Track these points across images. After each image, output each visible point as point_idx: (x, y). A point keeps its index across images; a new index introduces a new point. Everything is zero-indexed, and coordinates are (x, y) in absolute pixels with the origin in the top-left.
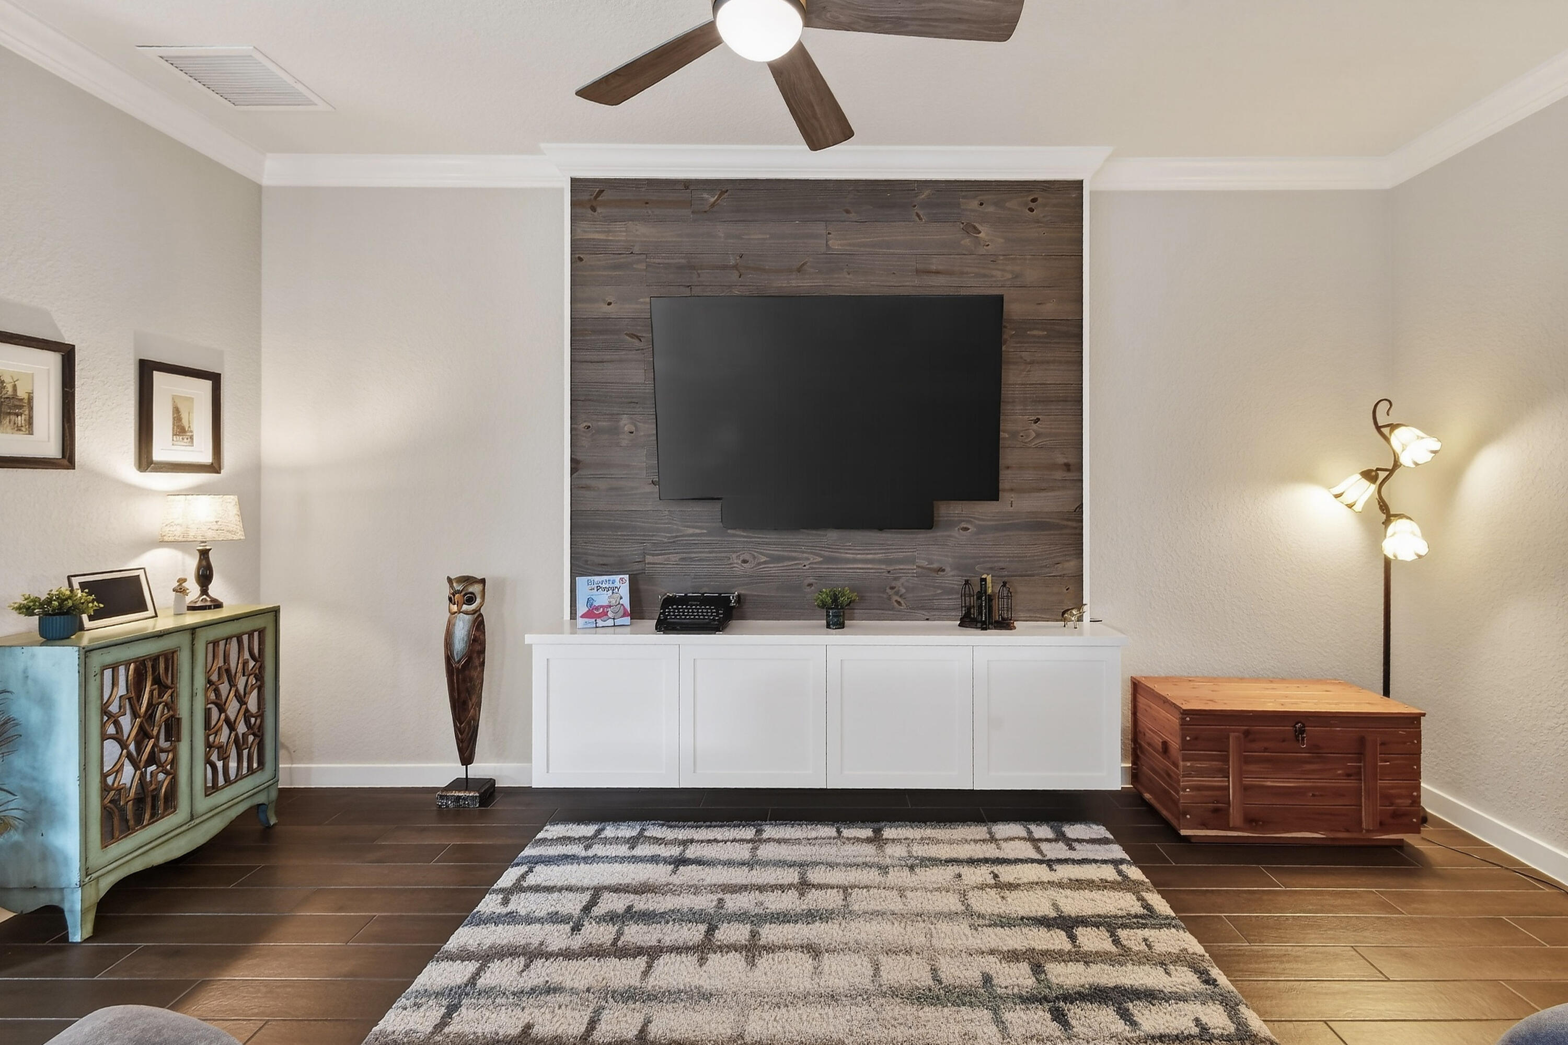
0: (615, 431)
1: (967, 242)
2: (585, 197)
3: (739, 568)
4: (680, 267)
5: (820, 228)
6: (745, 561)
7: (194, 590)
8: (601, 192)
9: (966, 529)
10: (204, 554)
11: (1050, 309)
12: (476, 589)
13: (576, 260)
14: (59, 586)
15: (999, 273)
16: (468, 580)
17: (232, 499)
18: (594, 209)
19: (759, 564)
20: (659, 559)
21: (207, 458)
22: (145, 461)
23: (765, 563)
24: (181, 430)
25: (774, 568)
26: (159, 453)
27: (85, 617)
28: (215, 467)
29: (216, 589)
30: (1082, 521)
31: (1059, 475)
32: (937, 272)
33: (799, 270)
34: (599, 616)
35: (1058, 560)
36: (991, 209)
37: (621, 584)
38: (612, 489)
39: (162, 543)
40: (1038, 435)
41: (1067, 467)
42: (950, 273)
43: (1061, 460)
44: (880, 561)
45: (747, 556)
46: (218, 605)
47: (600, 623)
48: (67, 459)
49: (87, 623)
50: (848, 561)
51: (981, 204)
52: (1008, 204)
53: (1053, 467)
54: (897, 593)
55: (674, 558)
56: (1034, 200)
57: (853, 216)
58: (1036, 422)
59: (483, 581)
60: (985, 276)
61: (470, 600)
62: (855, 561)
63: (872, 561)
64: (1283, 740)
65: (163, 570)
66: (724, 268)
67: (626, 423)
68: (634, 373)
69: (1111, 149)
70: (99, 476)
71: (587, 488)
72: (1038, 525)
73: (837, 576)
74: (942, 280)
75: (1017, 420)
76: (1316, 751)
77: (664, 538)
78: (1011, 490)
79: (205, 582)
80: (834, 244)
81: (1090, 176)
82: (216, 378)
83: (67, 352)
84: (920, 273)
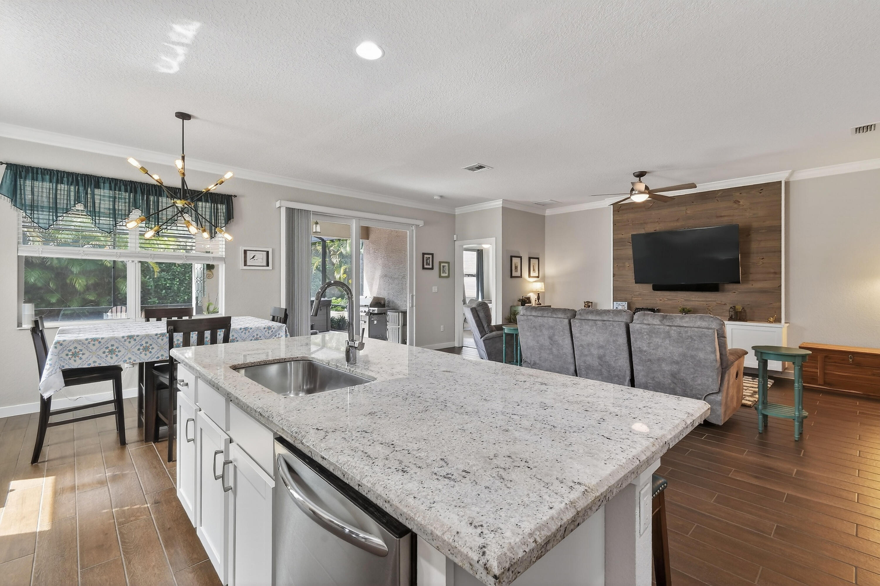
0: (624, 266)
1: (735, 206)
2: (616, 209)
3: (658, 302)
4: (642, 224)
5: (684, 208)
6: (660, 300)
7: (537, 300)
8: (620, 207)
9: (735, 292)
10: (538, 294)
11: (768, 223)
12: (590, 304)
13: (614, 224)
14: (522, 297)
15: (747, 214)
16: (588, 302)
17: (541, 283)
18: (619, 212)
19: (664, 301)
20: (636, 298)
21: (537, 275)
22: (529, 275)
23: (667, 300)
24: (534, 270)
25: (670, 302)
26: (531, 275)
28: (538, 277)
29: (540, 301)
30: (781, 290)
31: (772, 276)
32: (724, 216)
33: (677, 221)
35: (772, 303)
36: (744, 194)
37: (625, 304)
38: (625, 281)
39: (533, 292)
40: (763, 263)
41: (775, 273)
42: (729, 216)
43: (772, 271)
44: (704, 301)
46: (540, 304)
48: (521, 277)
50: (693, 301)
51: (740, 194)
52: (752, 192)
53: (769, 273)
54: (709, 311)
55: (640, 299)
56: (762, 190)
57: (695, 203)
58: (762, 259)
59: (592, 303)
60: (742, 215)
61: (589, 307)
62: (695, 301)
63: (702, 301)
64: (843, 360)
65: (533, 297)
66: (654, 222)
67: (627, 264)
68: (629, 252)
69: (791, 171)
70: (525, 279)
71: (617, 281)
72: (763, 291)
73: (689, 305)
74: (726, 218)
75: (755, 259)
76: (858, 365)
77: (637, 293)
78: (753, 280)
79: (539, 299)
80: (688, 212)
81: (784, 179)
82: (538, 259)
83: (521, 257)
84: (717, 217)
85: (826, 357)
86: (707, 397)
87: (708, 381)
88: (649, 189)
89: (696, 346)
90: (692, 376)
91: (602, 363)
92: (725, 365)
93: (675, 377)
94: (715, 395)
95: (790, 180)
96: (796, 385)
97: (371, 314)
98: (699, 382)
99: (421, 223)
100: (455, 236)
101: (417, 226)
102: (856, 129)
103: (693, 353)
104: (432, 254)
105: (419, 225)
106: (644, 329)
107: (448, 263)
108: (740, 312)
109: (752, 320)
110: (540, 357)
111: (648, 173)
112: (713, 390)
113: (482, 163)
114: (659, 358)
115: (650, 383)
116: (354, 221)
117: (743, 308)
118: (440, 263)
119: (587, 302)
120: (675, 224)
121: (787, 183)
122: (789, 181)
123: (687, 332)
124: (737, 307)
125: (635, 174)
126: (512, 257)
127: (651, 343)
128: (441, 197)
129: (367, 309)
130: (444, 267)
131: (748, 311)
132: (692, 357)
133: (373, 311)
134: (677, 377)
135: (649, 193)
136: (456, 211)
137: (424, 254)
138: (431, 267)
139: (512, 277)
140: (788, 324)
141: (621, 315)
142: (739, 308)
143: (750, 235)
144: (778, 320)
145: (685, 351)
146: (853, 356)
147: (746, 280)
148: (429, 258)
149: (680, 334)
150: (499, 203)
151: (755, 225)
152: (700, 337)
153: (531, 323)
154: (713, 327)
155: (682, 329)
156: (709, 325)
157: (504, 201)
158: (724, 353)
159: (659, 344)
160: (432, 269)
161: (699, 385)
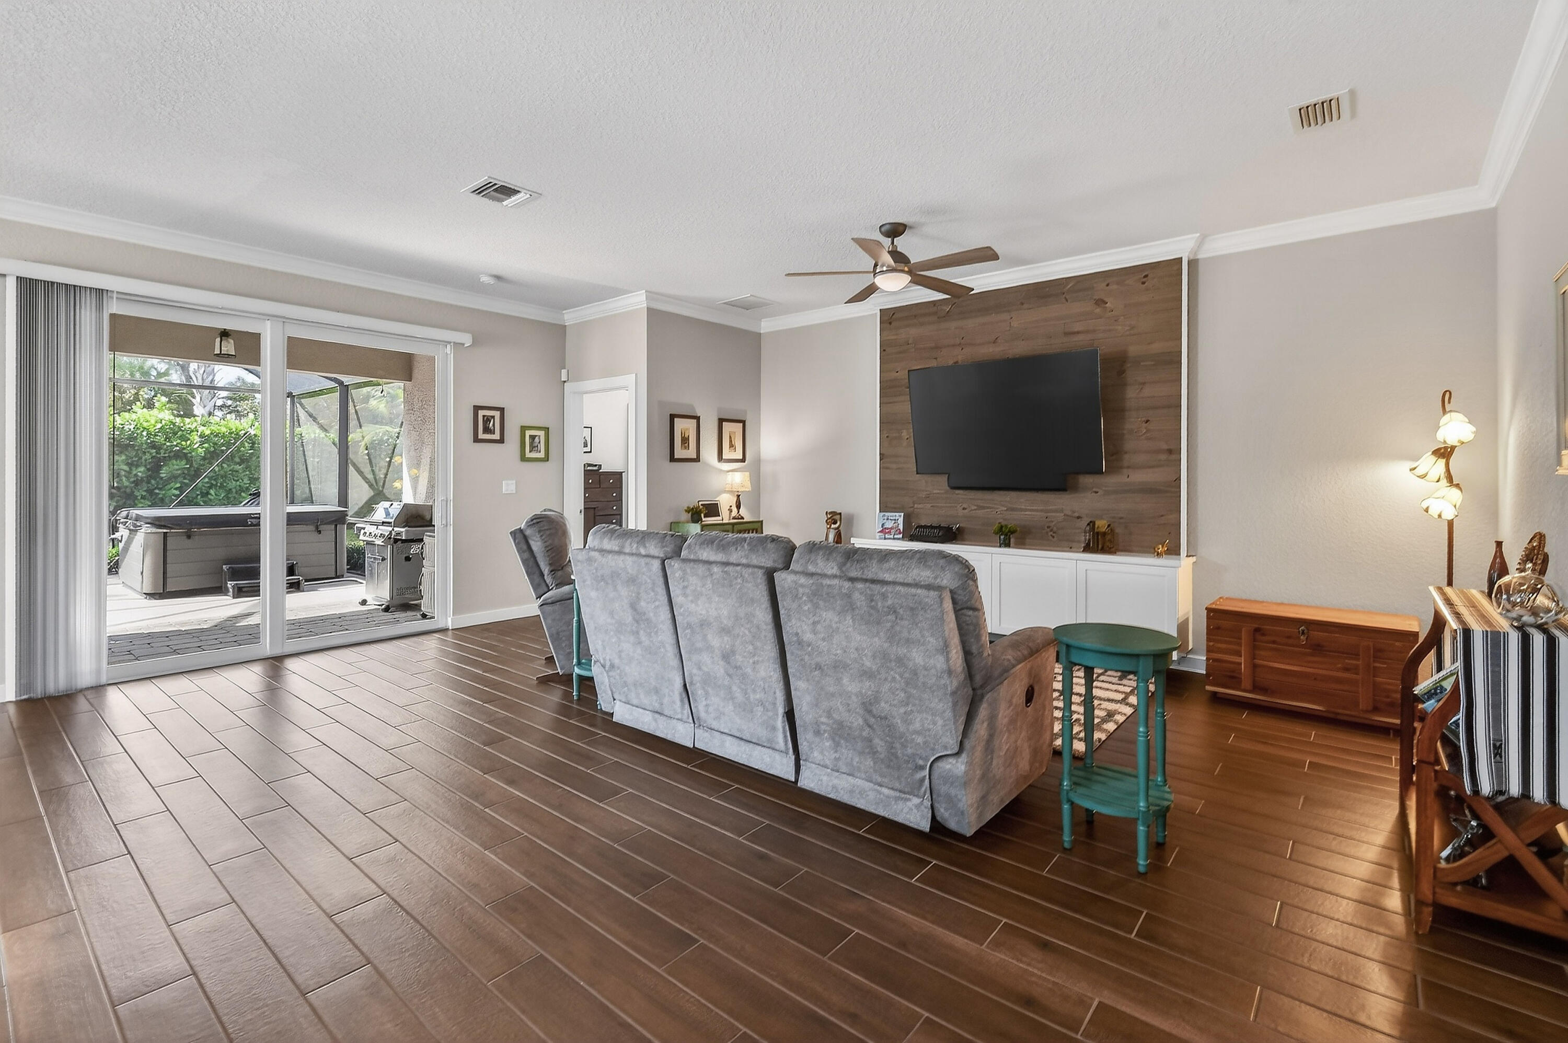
0: (900, 438)
1: (1098, 310)
2: (886, 318)
3: (961, 512)
4: (932, 348)
5: (1005, 316)
6: (964, 509)
7: (735, 509)
8: (894, 314)
9: (1096, 492)
10: (738, 496)
11: (1158, 347)
12: (837, 517)
13: (883, 350)
14: (696, 504)
15: (1120, 328)
16: (834, 513)
17: (747, 474)
18: (890, 323)
19: (972, 510)
20: (920, 506)
22: (720, 457)
23: (975, 510)
24: (732, 446)
25: (980, 513)
27: (702, 515)
28: (743, 460)
29: (743, 511)
30: (1180, 487)
31: (1163, 457)
32: (1078, 333)
33: (994, 342)
34: (886, 533)
35: (1163, 513)
36: (1115, 287)
37: (900, 518)
38: (899, 468)
39: (725, 492)
40: (1148, 431)
41: (1170, 452)
42: (1087, 332)
43: (1165, 447)
44: (1041, 511)
45: (965, 506)
46: (742, 518)
47: (887, 536)
48: (697, 460)
49: (704, 519)
50: (1021, 510)
51: (1108, 285)
52: (1127, 282)
53: (1159, 451)
54: (1051, 531)
55: (929, 506)
56: (1146, 277)
57: (1025, 306)
58: (1146, 422)
59: (840, 514)
60: (1110, 330)
61: (835, 523)
62: (1026, 510)
63: (1037, 511)
64: (1289, 637)
65: (726, 502)
66: (954, 346)
67: (905, 434)
68: (904, 407)
69: (1198, 234)
70: (707, 465)
71: (887, 468)
72: (1148, 490)
73: (1014, 519)
74: (1081, 337)
75: (1133, 422)
76: (1317, 648)
77: (923, 495)
78: (1128, 467)
79: (738, 507)
80: (1015, 324)
81: (1187, 254)
82: (744, 422)
83: (698, 418)
84: (1067, 334)
85: (1257, 630)
86: (935, 765)
87: (935, 723)
88: (909, 262)
89: (905, 634)
90: (902, 710)
91: (731, 671)
92: (978, 679)
93: (870, 712)
94: (951, 760)
95: (1199, 257)
96: (1141, 729)
97: (396, 541)
98: (917, 725)
99: (467, 340)
100: (564, 372)
101: (458, 345)
102: (1300, 110)
103: (902, 651)
104: (502, 410)
105: (464, 344)
106: (802, 586)
107: (547, 430)
108: (1104, 534)
109: (1127, 549)
110: (620, 652)
111: (911, 227)
112: (946, 748)
113: (511, 182)
114: (836, 661)
115: (822, 723)
116: (268, 323)
117: (1109, 526)
118: (523, 429)
119: (831, 513)
120: (991, 350)
121: (1193, 263)
122: (1198, 259)
123: (884, 596)
124: (1098, 523)
125: (883, 229)
126: (672, 417)
127: (818, 622)
128: (498, 278)
129: (386, 530)
130: (533, 438)
131: (1119, 530)
132: (900, 661)
133: (398, 534)
134: (875, 711)
135: (910, 273)
136: (566, 317)
137: (477, 408)
138: (497, 436)
139: (672, 459)
140: (1194, 559)
141: (764, 549)
142: (1102, 525)
143: (1124, 372)
144: (1174, 551)
145: (886, 645)
146: (1308, 630)
147: (1114, 468)
148: (493, 417)
149: (872, 601)
150: (638, 301)
151: (1134, 350)
152: (912, 609)
153: (596, 569)
154: (945, 582)
155: (877, 588)
156: (936, 578)
157: (650, 295)
158: (974, 649)
159: (834, 626)
160: (501, 441)
161: (918, 733)
